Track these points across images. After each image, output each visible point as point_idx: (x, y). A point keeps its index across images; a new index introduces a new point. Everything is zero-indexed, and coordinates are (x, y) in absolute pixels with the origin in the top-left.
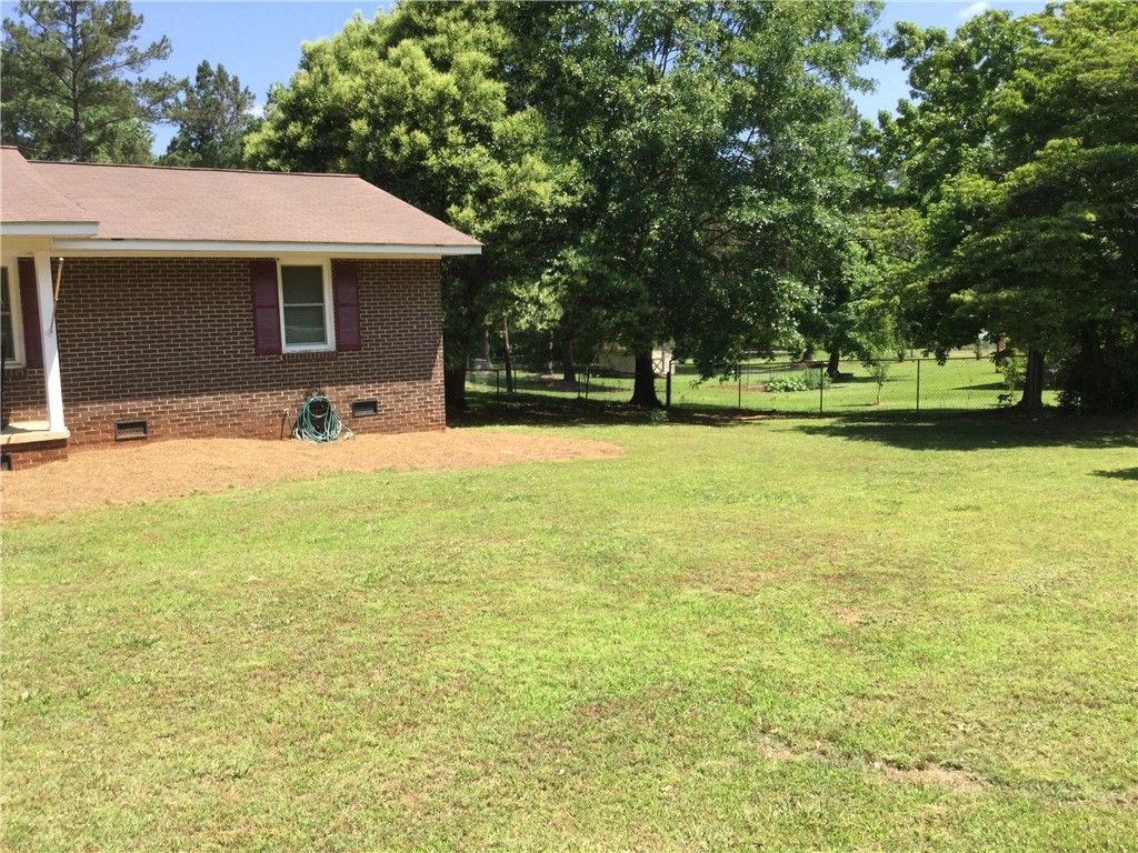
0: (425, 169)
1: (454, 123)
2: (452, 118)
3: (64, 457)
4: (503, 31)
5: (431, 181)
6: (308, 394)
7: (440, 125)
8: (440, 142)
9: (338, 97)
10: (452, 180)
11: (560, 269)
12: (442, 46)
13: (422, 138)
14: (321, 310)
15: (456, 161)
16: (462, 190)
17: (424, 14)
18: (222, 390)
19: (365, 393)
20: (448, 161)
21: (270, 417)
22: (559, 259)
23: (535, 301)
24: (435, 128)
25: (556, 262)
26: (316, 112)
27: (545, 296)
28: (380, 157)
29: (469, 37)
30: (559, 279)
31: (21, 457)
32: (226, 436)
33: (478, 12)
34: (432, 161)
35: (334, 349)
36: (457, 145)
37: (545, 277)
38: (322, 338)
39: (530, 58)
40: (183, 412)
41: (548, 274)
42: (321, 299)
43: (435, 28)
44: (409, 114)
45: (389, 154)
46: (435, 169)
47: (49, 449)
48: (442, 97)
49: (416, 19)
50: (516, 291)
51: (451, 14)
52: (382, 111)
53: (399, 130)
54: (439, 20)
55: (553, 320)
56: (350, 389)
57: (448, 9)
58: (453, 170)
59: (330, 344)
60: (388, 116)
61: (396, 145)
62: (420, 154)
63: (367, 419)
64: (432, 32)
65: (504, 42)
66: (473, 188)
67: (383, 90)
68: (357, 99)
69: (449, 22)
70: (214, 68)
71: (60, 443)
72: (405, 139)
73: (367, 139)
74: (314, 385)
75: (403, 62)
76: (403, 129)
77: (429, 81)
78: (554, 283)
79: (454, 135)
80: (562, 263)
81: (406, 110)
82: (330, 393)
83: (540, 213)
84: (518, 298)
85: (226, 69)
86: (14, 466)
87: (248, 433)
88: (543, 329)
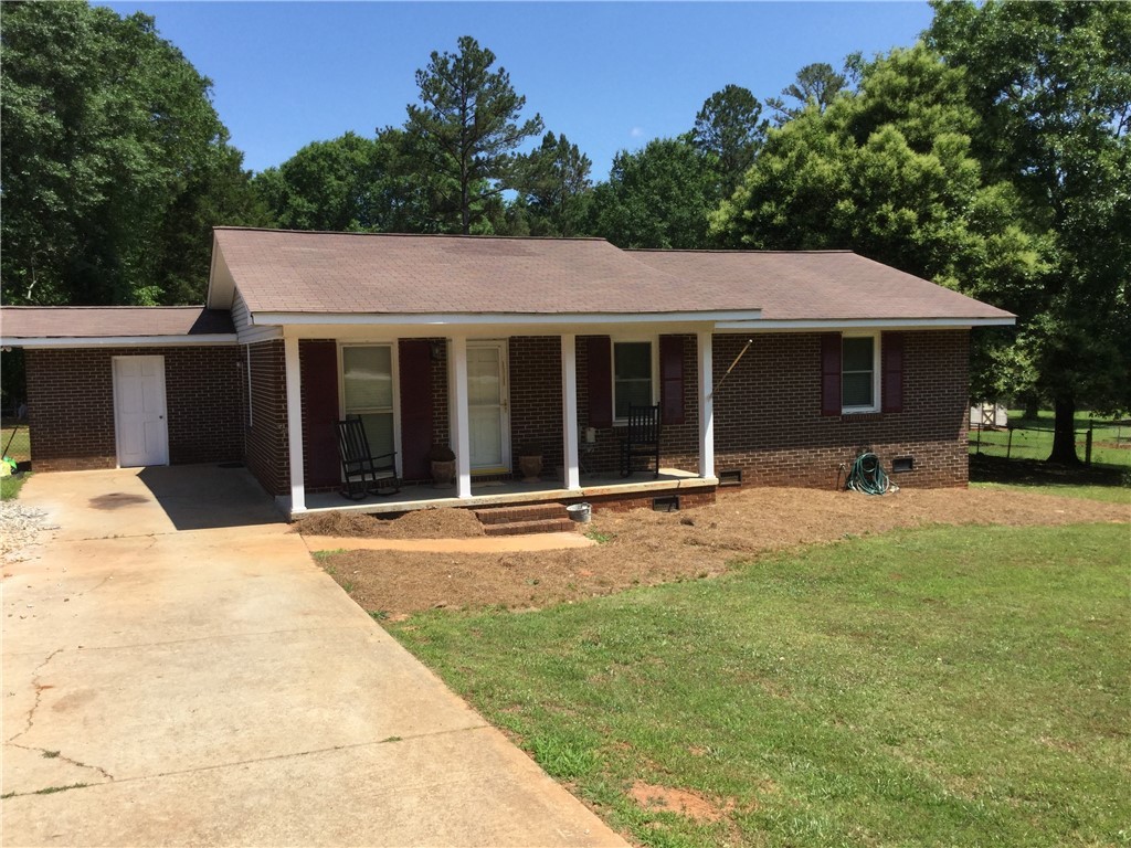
0: (911, 241)
1: (937, 200)
2: (936, 195)
3: (714, 500)
4: (971, 112)
5: (913, 252)
6: (859, 451)
7: (926, 201)
8: (925, 217)
9: (820, 180)
10: (935, 251)
11: (1032, 333)
12: (916, 129)
13: (910, 215)
14: (869, 377)
15: (941, 234)
16: (945, 260)
17: (898, 100)
18: (796, 446)
19: (904, 451)
20: (933, 235)
21: (829, 470)
22: (1033, 323)
23: (1012, 364)
24: (920, 205)
25: (1031, 327)
26: (789, 192)
27: (1020, 359)
28: (866, 231)
29: (943, 119)
30: (1034, 342)
31: (685, 498)
32: (796, 486)
33: (949, 96)
34: (917, 234)
35: (879, 411)
36: (941, 219)
37: (1020, 341)
38: (869, 402)
39: (996, 135)
40: (767, 464)
41: (1023, 338)
42: (871, 366)
43: (907, 112)
44: (895, 193)
45: (876, 230)
46: (920, 243)
47: (704, 493)
48: (927, 176)
49: (890, 105)
50: (994, 354)
51: (922, 98)
52: (869, 192)
53: (887, 208)
54: (912, 105)
55: (1030, 383)
56: (892, 447)
57: (918, 94)
58: (937, 242)
59: (876, 407)
60: (873, 195)
61: (883, 221)
62: (905, 228)
63: (904, 476)
64: (905, 116)
65: (974, 122)
66: (955, 259)
67: (870, 172)
68: (840, 181)
69: (921, 106)
70: (558, 139)
71: (710, 489)
72: (892, 216)
73: (852, 217)
74: (863, 443)
75: (887, 147)
76: (891, 207)
77: (913, 163)
78: (1029, 346)
79: (939, 211)
80: (1036, 327)
81: (893, 189)
82: (877, 450)
83: (1021, 280)
84: (995, 361)
85: (567, 138)
86: (681, 506)
87: (813, 484)
88: (1020, 391)
